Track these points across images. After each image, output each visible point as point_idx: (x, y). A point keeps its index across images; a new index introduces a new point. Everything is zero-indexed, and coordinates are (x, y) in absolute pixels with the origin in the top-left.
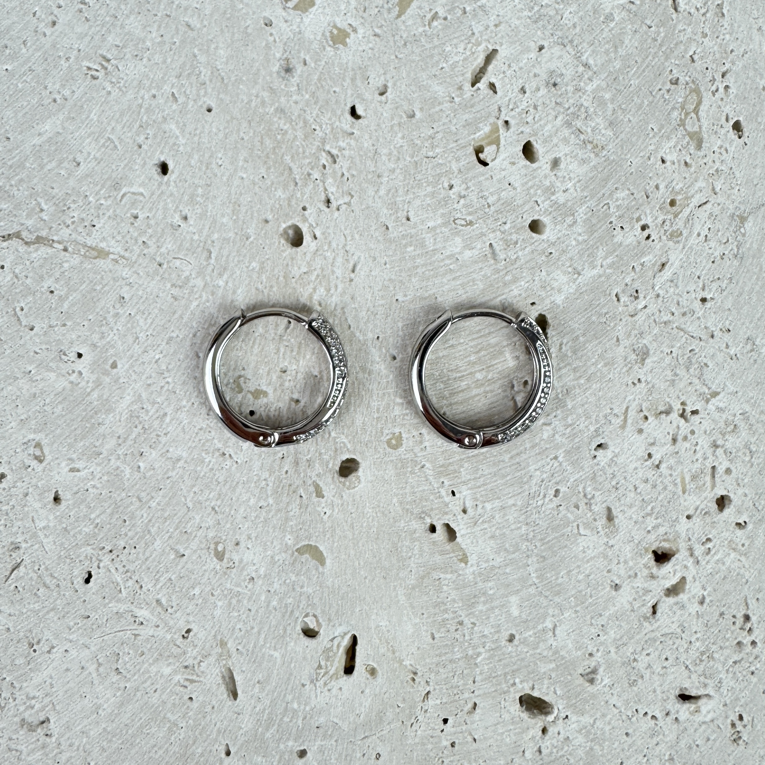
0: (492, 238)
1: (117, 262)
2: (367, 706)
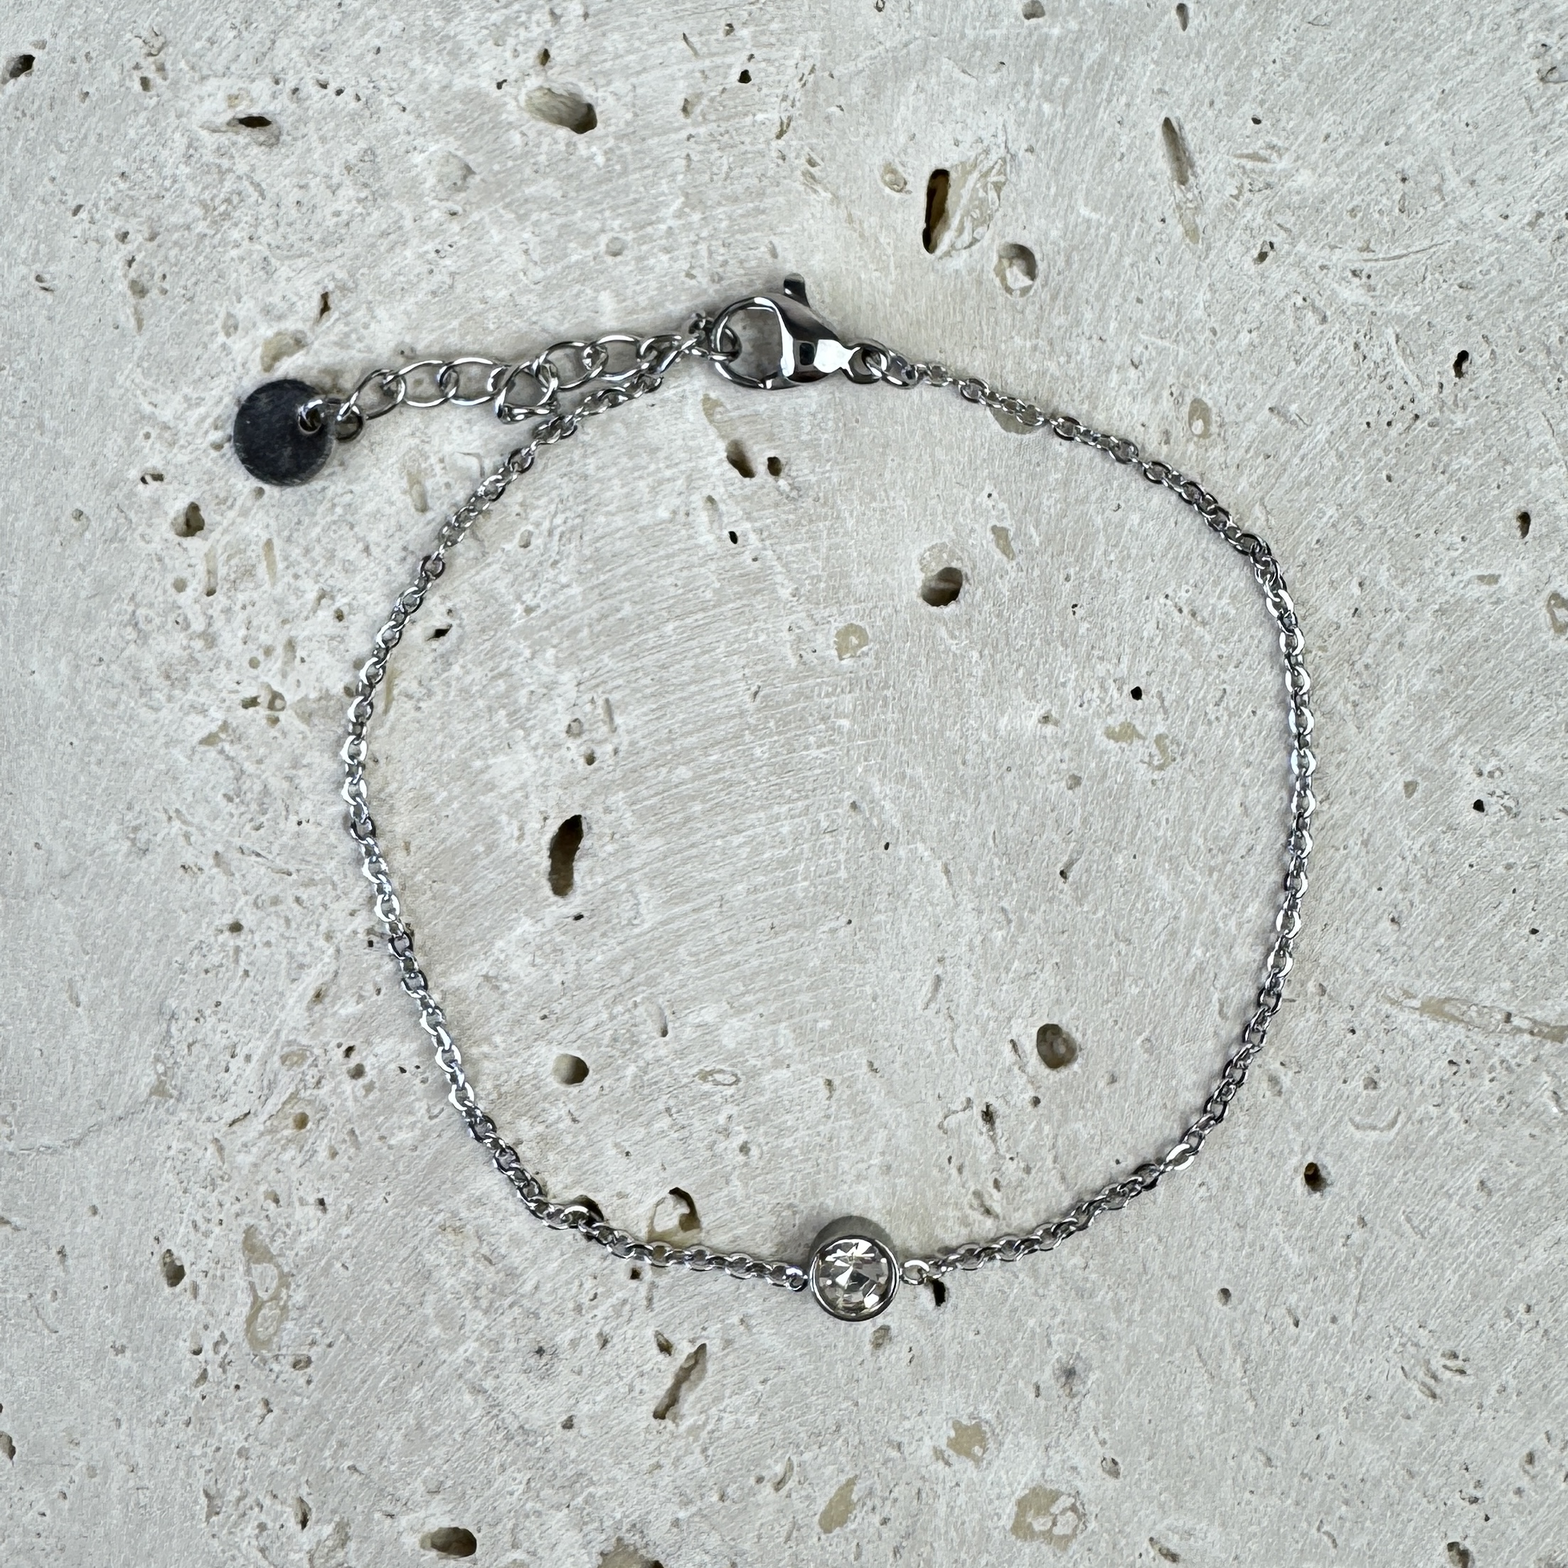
0: (663, 1048)
1: (1405, 992)
2: (903, 109)
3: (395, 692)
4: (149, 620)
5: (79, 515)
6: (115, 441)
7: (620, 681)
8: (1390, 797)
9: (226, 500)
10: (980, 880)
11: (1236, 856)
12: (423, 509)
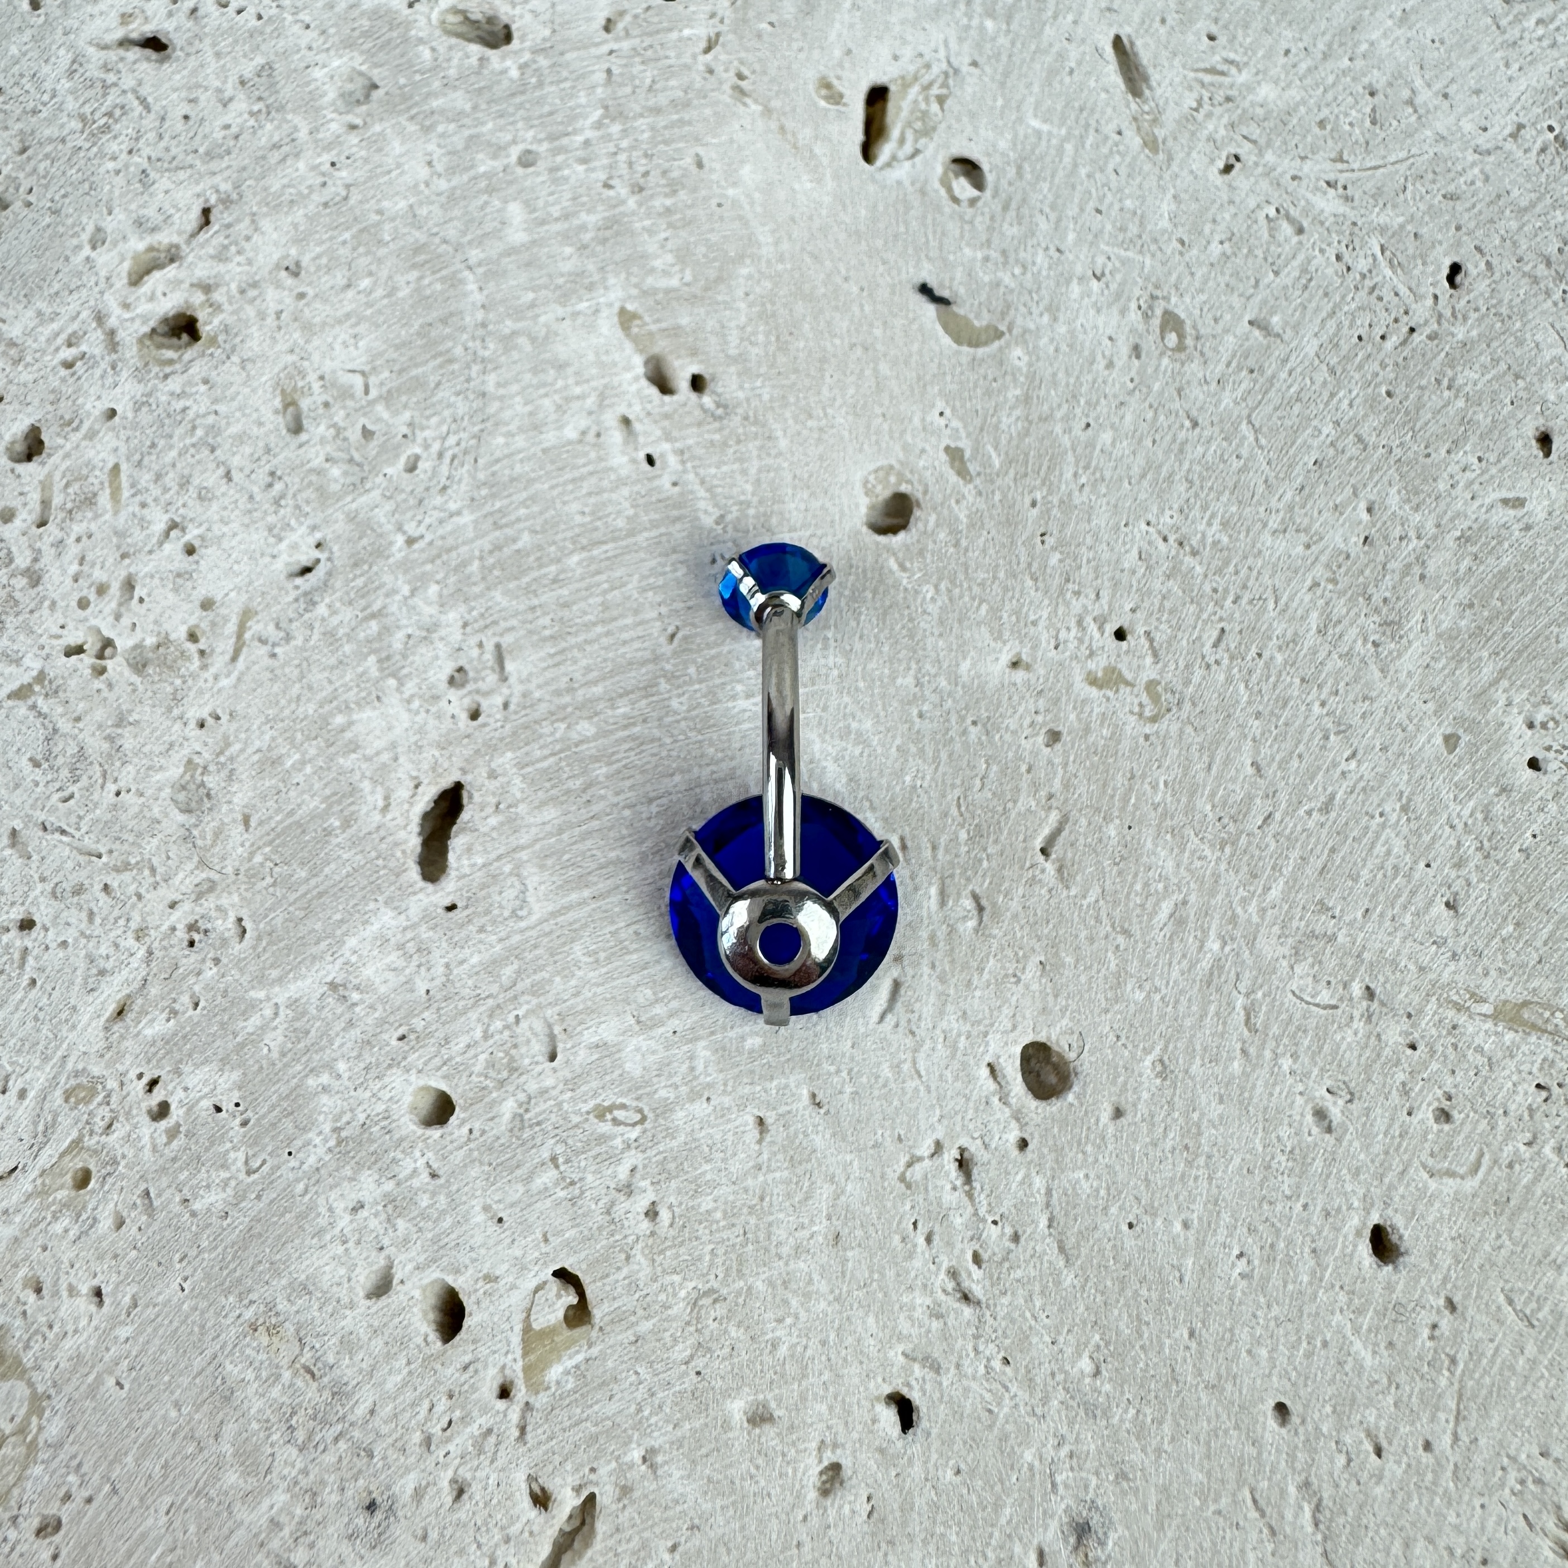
0: (549, 1077)
1: (1472, 995)
2: (837, 25)
3: (248, 635)
7: (514, 622)
8: (1429, 753)
9: (70, 423)
10: (943, 858)
11: (1251, 826)
12: (297, 428)
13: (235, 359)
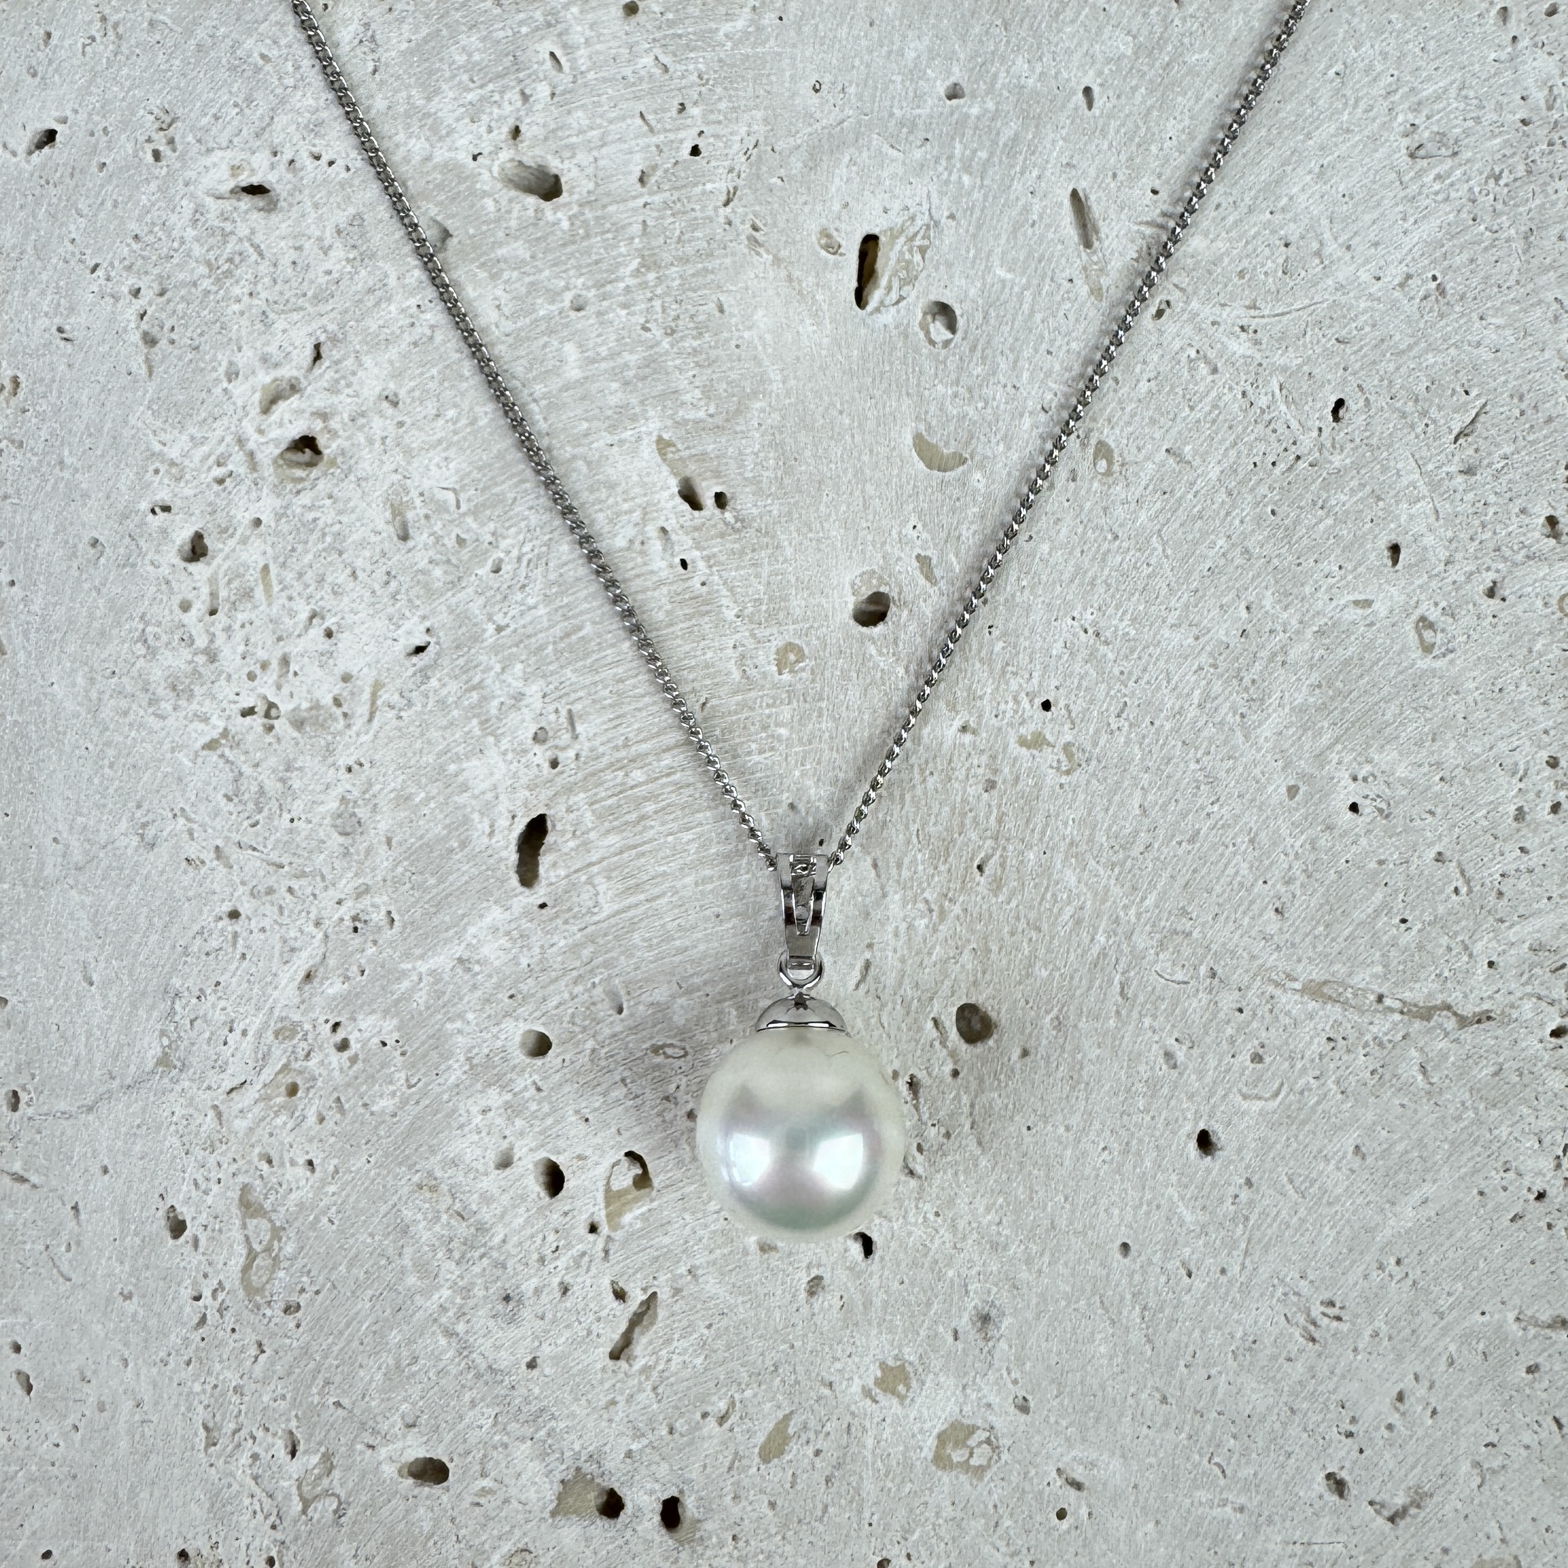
0: (619, 1025)
1: (1288, 976)
2: (837, 180)
3: (379, 702)
4: (157, 637)
5: (95, 543)
6: (128, 475)
7: (581, 694)
8: (1275, 800)
9: (226, 530)
10: (906, 874)
11: (1135, 852)
12: (405, 537)
13: (352, 478)
